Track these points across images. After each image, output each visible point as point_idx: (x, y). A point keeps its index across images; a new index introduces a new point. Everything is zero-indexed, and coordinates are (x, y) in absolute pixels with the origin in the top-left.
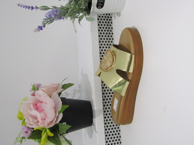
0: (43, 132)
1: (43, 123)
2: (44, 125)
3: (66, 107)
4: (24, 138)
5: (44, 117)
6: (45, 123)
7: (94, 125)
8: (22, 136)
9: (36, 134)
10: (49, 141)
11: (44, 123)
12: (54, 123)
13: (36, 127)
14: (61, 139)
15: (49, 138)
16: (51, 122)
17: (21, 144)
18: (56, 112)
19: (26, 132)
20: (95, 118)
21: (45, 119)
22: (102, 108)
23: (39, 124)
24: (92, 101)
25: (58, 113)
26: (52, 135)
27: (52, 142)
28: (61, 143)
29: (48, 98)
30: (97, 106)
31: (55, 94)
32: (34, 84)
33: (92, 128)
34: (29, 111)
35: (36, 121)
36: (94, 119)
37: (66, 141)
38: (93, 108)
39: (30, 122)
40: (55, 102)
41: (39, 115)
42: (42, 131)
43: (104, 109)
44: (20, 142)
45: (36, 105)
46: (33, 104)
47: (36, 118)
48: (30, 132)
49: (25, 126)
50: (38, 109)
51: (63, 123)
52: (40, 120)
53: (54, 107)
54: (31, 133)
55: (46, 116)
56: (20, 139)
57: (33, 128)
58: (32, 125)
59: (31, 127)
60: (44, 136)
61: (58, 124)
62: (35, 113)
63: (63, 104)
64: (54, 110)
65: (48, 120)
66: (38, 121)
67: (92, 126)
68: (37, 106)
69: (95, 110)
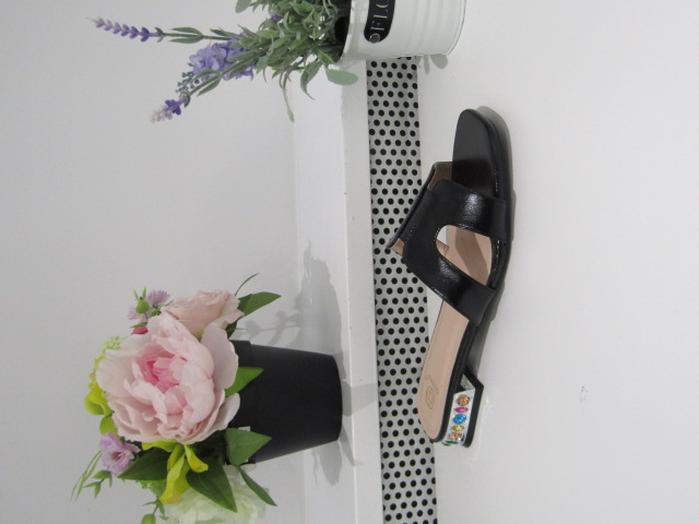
0: (172, 458)
1: (173, 426)
2: (178, 432)
3: (254, 373)
4: (106, 474)
5: (179, 405)
6: (182, 428)
7: (346, 440)
8: (100, 467)
9: (149, 464)
10: (191, 489)
11: (175, 428)
12: (212, 428)
13: (148, 440)
15: (192, 477)
16: (199, 424)
17: (96, 495)
18: (216, 390)
19: (116, 456)
20: (349, 414)
21: (181, 413)
22: (376, 382)
23: (160, 428)
24: (341, 354)
25: (223, 394)
26: (203, 467)
27: (201, 492)
28: (231, 494)
29: (192, 343)
30: (359, 374)
31: (216, 329)
32: (144, 294)
33: (339, 448)
34: (126, 383)
35: (149, 419)
36: (344, 418)
38: (343, 380)
39: (130, 422)
40: (214, 355)
41: (160, 400)
42: (170, 454)
43: (379, 383)
44: (94, 487)
45: (151, 364)
46: (139, 362)
47: (148, 408)
48: (128, 455)
49: (113, 435)
50: (156, 377)
51: (242, 429)
52: (162, 416)
53: (210, 373)
54: (133, 457)
55: (184, 404)
56: (96, 477)
57: (138, 444)
58: (137, 432)
59: (133, 438)
60: (175, 471)
61: (224, 431)
62: (145, 390)
63: (242, 364)
64: (210, 384)
65: (192, 417)
66: (157, 421)
67: (339, 442)
68: (154, 367)
69: (352, 386)
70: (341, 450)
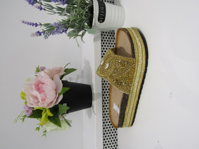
0: (43, 112)
1: (43, 103)
2: (44, 105)
3: (67, 89)
4: (25, 116)
5: (45, 97)
6: (45, 104)
7: (93, 107)
8: (24, 114)
9: (37, 114)
10: (49, 121)
11: (44, 104)
12: (55, 103)
13: (36, 107)
14: (61, 119)
15: (49, 118)
16: (51, 102)
17: (23, 122)
18: (56, 94)
19: (27, 111)
20: (94, 101)
21: (45, 100)
22: (101, 92)
23: (39, 104)
24: (92, 85)
25: (58, 94)
26: (52, 115)
27: (51, 122)
28: (60, 122)
29: (50, 80)
30: (97, 90)
31: (57, 77)
32: (38, 67)
34: (30, 91)
35: (37, 101)
36: (93, 101)
37: (65, 121)
38: (93, 91)
39: (30, 102)
40: (56, 84)
41: (39, 96)
42: (43, 111)
43: (102, 92)
44: (22, 120)
45: (38, 85)
46: (35, 85)
47: (36, 98)
49: (27, 106)
50: (39, 89)
51: (64, 104)
52: (40, 100)
53: (55, 89)
54: (32, 112)
55: (46, 97)
56: (23, 117)
57: (33, 108)
59: (32, 106)
60: (44, 116)
61: (58, 105)
62: (36, 93)
63: (63, 86)
64: (54, 92)
65: (48, 101)
66: (39, 102)
67: (91, 108)
68: (39, 87)
69: (95, 93)
70: (92, 110)
